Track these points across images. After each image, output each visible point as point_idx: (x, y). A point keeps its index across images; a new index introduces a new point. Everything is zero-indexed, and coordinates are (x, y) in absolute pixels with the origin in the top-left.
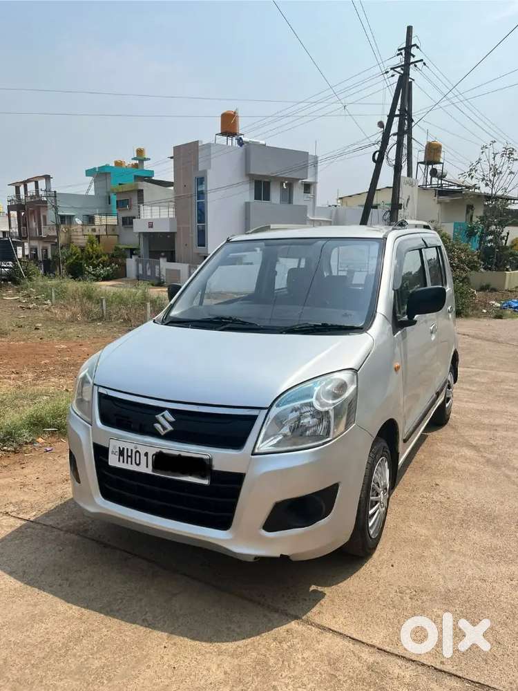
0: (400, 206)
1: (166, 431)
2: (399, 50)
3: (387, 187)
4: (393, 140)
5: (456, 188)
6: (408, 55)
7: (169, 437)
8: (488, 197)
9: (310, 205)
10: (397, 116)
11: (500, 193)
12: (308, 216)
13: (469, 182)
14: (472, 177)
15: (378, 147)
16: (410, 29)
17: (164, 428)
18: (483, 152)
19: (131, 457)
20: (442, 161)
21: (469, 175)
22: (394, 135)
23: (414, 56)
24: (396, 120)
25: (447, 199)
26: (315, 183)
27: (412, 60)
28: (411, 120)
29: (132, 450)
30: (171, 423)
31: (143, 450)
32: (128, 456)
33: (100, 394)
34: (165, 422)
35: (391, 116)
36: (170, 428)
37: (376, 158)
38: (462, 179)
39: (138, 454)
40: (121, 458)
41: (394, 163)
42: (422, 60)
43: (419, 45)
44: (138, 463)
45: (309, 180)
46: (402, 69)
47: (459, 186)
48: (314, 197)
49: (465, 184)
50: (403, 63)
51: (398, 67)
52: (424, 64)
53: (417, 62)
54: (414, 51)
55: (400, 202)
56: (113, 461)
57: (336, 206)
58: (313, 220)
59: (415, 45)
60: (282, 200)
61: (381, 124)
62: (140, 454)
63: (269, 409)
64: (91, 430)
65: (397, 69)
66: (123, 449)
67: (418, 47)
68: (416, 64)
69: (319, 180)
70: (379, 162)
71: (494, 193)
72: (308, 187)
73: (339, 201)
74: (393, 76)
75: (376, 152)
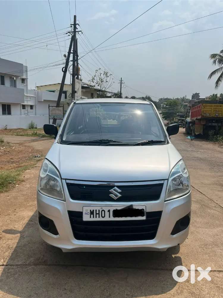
0: (76, 92)
1: (117, 197)
2: (71, 25)
3: (59, 83)
4: (71, 63)
5: (86, 86)
6: (75, 28)
7: (119, 200)
8: (99, 91)
9: (25, 88)
10: (72, 53)
11: (103, 89)
12: (25, 94)
13: (92, 84)
14: (93, 82)
15: (64, 66)
16: (75, 17)
17: (116, 196)
18: (96, 72)
19: (99, 214)
20: (80, 74)
21: (92, 81)
22: (71, 61)
23: (77, 29)
24: (72, 55)
25: (84, 90)
26: (27, 79)
27: (77, 30)
28: (78, 56)
29: (99, 210)
30: (119, 193)
31: (106, 209)
32: (96, 214)
33: (67, 184)
34: (116, 193)
35: (69, 53)
36: (120, 195)
37: (64, 70)
38: (89, 83)
39: (103, 212)
40: (92, 216)
41: (72, 73)
42: (81, 31)
43: (79, 24)
44: (103, 216)
45: (24, 77)
46: (73, 33)
47: (88, 85)
48: (27, 85)
49: (91, 84)
50: (73, 31)
51: (71, 32)
52: (82, 33)
53: (79, 31)
54: (77, 26)
55: (75, 90)
56: (86, 218)
57: (35, 90)
58: (27, 96)
59: (78, 24)
60: (11, 85)
61: (65, 56)
62: (105, 211)
63: (168, 179)
64: (65, 204)
65: (71, 33)
66: (93, 210)
67: (79, 25)
68: (79, 32)
69: (28, 77)
70: (65, 72)
71: (101, 89)
72: (23, 80)
73: (36, 88)
74: (69, 35)
75: (64, 68)
